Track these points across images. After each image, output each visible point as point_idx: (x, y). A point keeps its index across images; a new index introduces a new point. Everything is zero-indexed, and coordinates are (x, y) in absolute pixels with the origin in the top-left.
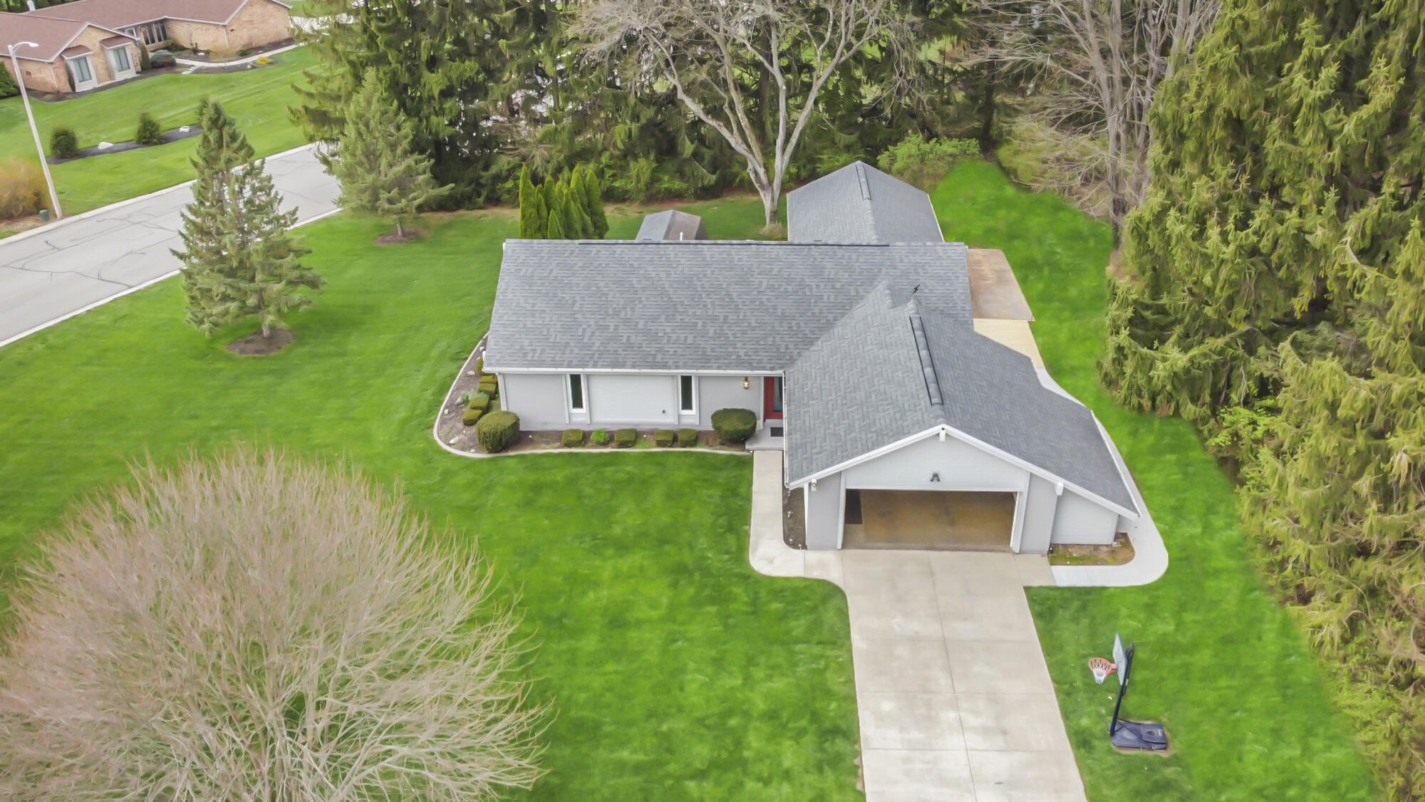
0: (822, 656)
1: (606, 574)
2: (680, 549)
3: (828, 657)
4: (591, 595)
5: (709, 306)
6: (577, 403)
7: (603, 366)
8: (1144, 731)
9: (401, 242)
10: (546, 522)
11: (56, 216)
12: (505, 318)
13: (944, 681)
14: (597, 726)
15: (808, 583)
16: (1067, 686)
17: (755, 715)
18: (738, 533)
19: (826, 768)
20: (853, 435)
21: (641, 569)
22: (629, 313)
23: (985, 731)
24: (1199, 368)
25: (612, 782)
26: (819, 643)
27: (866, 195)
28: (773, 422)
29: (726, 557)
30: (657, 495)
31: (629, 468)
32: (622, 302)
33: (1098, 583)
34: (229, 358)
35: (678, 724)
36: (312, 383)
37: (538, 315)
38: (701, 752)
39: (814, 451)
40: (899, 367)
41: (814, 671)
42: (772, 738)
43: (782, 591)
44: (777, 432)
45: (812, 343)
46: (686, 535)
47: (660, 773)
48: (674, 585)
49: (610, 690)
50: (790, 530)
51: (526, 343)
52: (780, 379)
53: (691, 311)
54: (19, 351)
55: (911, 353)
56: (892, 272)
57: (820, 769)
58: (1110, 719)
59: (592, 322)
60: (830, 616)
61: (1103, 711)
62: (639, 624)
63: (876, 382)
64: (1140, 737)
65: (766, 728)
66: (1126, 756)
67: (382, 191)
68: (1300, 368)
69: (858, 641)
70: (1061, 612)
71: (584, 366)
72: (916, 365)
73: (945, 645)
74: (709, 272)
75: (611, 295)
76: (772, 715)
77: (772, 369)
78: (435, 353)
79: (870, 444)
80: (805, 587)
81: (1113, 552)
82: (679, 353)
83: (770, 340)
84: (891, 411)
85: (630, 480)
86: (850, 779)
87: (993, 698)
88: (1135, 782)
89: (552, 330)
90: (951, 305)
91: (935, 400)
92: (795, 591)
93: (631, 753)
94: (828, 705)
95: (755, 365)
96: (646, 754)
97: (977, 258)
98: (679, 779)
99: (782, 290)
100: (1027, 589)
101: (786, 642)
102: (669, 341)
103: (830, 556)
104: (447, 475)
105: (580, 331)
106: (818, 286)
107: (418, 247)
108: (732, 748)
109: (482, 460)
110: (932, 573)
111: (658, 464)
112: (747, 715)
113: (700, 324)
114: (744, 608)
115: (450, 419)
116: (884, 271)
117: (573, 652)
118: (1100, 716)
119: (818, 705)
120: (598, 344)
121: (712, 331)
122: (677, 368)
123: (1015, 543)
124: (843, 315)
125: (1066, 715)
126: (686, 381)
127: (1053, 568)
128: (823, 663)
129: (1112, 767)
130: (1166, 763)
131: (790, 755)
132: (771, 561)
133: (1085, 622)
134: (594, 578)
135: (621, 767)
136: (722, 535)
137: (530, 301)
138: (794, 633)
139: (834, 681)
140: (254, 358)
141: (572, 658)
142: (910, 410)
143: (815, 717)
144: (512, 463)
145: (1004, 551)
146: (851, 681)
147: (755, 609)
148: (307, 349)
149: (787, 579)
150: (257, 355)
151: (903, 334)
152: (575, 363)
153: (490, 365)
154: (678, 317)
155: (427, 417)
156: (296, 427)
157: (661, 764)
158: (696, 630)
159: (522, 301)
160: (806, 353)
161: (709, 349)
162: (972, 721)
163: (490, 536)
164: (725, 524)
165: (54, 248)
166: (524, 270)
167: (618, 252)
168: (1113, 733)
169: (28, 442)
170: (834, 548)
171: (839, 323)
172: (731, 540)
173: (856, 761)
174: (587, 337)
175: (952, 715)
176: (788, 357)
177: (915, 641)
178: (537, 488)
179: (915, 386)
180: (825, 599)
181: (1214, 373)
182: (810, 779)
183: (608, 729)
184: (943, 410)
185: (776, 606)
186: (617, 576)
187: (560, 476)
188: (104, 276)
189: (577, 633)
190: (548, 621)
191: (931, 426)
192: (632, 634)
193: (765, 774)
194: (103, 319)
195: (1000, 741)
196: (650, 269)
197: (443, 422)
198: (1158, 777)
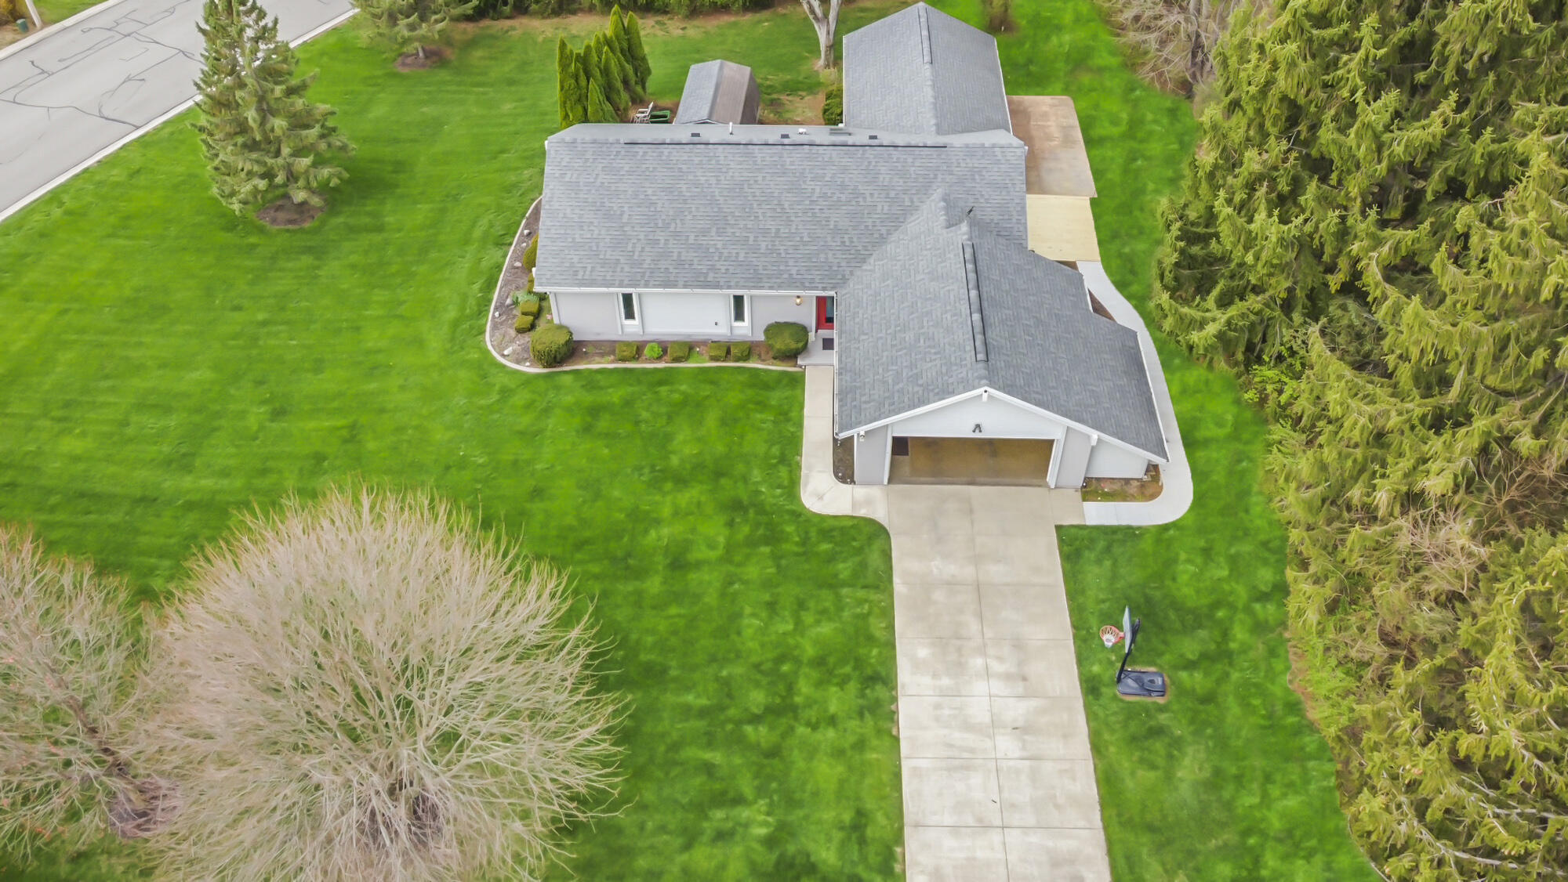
0: (866, 601)
1: (666, 511)
2: (736, 482)
3: (870, 602)
4: (653, 534)
5: (761, 218)
6: (630, 315)
7: (655, 286)
8: (1146, 679)
9: (423, 66)
10: (606, 451)
11: (34, 24)
12: (553, 231)
13: (974, 627)
14: (664, 670)
15: (855, 522)
16: (1084, 632)
17: (805, 661)
18: (790, 465)
19: (867, 714)
20: (901, 385)
21: (699, 504)
22: (679, 225)
23: (1008, 677)
24: (1235, 330)
25: (679, 726)
26: (864, 587)
27: (927, 58)
28: (824, 333)
29: (779, 491)
30: (711, 419)
31: (683, 388)
32: (671, 213)
33: (1124, 522)
34: (261, 230)
35: (737, 670)
36: (353, 267)
37: (585, 228)
38: (757, 699)
39: (863, 399)
40: (948, 308)
41: (857, 616)
42: (820, 684)
43: (832, 530)
44: (828, 344)
45: (864, 261)
46: (740, 468)
47: (722, 717)
48: (731, 524)
49: (675, 633)
50: (841, 460)
51: (576, 259)
52: (832, 298)
53: (742, 223)
54: (37, 217)
55: (962, 291)
56: (948, 178)
57: (861, 715)
58: (1119, 665)
59: (642, 237)
60: (874, 559)
61: (1114, 658)
62: (698, 565)
63: (925, 324)
64: (1142, 686)
65: (815, 675)
66: (1128, 702)
67: (400, 16)
68: (1325, 356)
69: (899, 586)
70: (1086, 553)
71: (635, 286)
72: (965, 309)
73: (979, 588)
74: (760, 178)
75: (660, 205)
76: (820, 662)
77: (824, 289)
78: (477, 233)
79: (916, 400)
80: (852, 527)
81: (1143, 485)
82: (731, 271)
83: (822, 257)
84: (938, 362)
85: (684, 403)
86: (886, 725)
87: (1018, 645)
88: (1133, 727)
89: (602, 244)
90: (1006, 217)
91: (981, 356)
92: (843, 530)
93: (696, 698)
94: (870, 651)
95: (807, 285)
96: (709, 699)
97: (1045, 108)
98: (739, 723)
99: (835, 199)
100: (1058, 528)
101: (833, 584)
102: (720, 257)
103: (876, 492)
104: (506, 393)
105: (630, 245)
106: (872, 195)
107: (443, 75)
108: (784, 694)
109: (538, 376)
110: (971, 511)
111: (712, 383)
112: (797, 661)
113: (751, 239)
114: (796, 549)
115: (501, 323)
116: (940, 177)
117: (639, 594)
118: (1111, 663)
119: (862, 651)
120: (648, 261)
121: (763, 245)
122: (729, 287)
123: (1051, 479)
124: (897, 228)
125: (1080, 661)
126: (739, 301)
127: (1086, 504)
128: (866, 607)
129: (1115, 713)
130: (1162, 709)
131: (836, 701)
132: (821, 498)
133: (1108, 563)
134: (655, 515)
135: (687, 711)
136: (774, 466)
137: (577, 211)
138: (841, 576)
139: (877, 626)
140: (288, 231)
141: (638, 600)
142: (956, 365)
143: (859, 664)
144: (567, 380)
145: (1040, 486)
146: (891, 627)
147: (806, 551)
148: (340, 220)
149: (835, 517)
150: (290, 227)
151: (955, 266)
152: (626, 282)
153: (541, 285)
154: (730, 230)
155: (478, 319)
156: (345, 325)
157: (722, 708)
158: (752, 571)
159: (568, 211)
160: (858, 273)
161: (760, 268)
162: (997, 667)
163: (553, 466)
164: (778, 453)
165: (43, 72)
166: (569, 176)
167: (666, 154)
168: (1119, 680)
169: (74, 337)
170: (881, 483)
171: (894, 237)
172: (783, 472)
173: (893, 707)
174: (637, 254)
175: (979, 662)
176: (840, 277)
177: (951, 584)
178: (595, 411)
179: (963, 335)
180: (871, 539)
181: (1250, 331)
182: (853, 724)
183: (673, 673)
184: (987, 369)
185: (825, 547)
186: (676, 513)
187: (615, 396)
188: (106, 113)
189: (640, 573)
190: (614, 560)
191: (974, 388)
192: (693, 576)
193: (814, 720)
194: (117, 174)
195: (1020, 688)
196: (699, 174)
197: (495, 327)
198: (1152, 723)
